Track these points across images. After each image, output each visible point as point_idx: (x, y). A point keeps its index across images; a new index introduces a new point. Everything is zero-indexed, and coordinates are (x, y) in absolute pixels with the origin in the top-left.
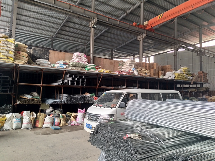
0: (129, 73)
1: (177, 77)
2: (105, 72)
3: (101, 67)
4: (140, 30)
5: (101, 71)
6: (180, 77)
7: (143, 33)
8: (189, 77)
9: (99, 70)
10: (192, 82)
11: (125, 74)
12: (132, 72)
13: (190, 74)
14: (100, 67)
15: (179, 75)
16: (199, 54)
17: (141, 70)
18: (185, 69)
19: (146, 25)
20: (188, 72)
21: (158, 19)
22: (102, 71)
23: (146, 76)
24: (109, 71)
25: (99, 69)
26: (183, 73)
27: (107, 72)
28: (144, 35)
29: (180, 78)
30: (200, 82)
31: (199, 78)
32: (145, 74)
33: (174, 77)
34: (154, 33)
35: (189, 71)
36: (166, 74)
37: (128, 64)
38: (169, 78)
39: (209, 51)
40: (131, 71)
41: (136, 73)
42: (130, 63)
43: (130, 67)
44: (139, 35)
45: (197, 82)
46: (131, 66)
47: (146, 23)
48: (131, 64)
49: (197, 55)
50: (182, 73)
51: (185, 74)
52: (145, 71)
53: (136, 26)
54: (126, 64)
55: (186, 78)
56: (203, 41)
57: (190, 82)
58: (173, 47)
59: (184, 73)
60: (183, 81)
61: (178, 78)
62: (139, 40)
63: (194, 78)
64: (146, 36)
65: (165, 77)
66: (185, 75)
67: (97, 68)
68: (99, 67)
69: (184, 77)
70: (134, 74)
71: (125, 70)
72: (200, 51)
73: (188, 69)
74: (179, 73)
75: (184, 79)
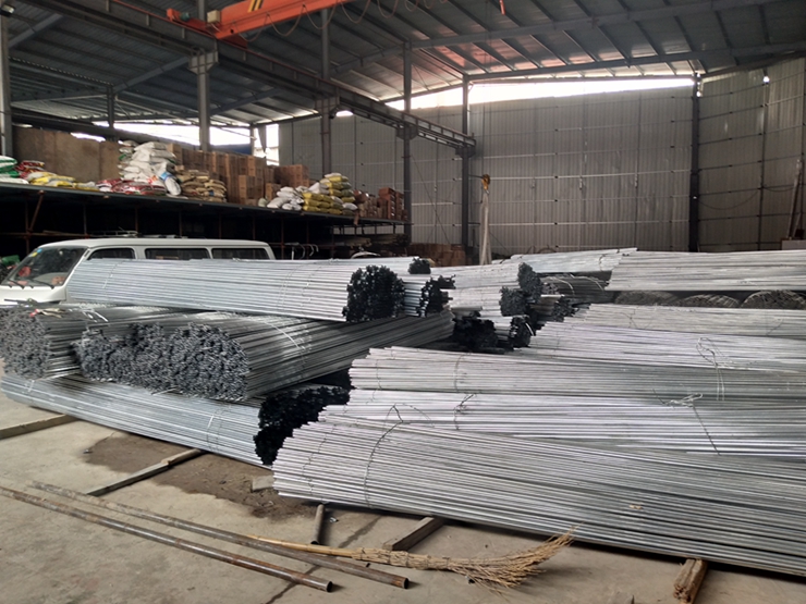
0: (148, 187)
1: (310, 204)
2: (55, 184)
3: (42, 164)
4: (194, 38)
5: (42, 179)
6: (318, 203)
7: (208, 50)
8: (344, 206)
9: (34, 175)
10: (357, 218)
11: (132, 189)
12: (160, 184)
13: (349, 195)
14: (39, 165)
15: (314, 197)
16: (401, 133)
17: (192, 180)
18: (334, 179)
19: (214, 23)
20: (341, 190)
21: (250, 10)
22: (46, 180)
23: (211, 199)
24: (71, 179)
25: (35, 170)
26: (327, 192)
27: (61, 183)
28: (212, 58)
29: (318, 207)
30: (383, 217)
31: (378, 206)
32: (206, 193)
33: (302, 204)
34: (247, 53)
35: (347, 187)
36: (278, 193)
37: (147, 159)
38: (286, 207)
39: (430, 124)
40: (155, 183)
41: (174, 190)
42: (151, 156)
43: (154, 167)
44: (195, 54)
45: (372, 220)
46: (154, 163)
47: (212, 16)
48: (155, 160)
49: (398, 135)
50: (324, 191)
51: (335, 194)
52: (206, 185)
53: (179, 22)
54: (139, 158)
55: (335, 207)
56: (413, 92)
57: (350, 218)
58: (319, 102)
59: (331, 191)
60: (327, 215)
61: (313, 208)
62: (195, 70)
63: (362, 206)
64: (217, 60)
65: (273, 205)
66: (333, 198)
67: (27, 167)
68: (34, 164)
69: (332, 204)
70: (168, 192)
71: (137, 176)
72: (406, 124)
73: (344, 180)
74: (317, 192)
75: (330, 210)
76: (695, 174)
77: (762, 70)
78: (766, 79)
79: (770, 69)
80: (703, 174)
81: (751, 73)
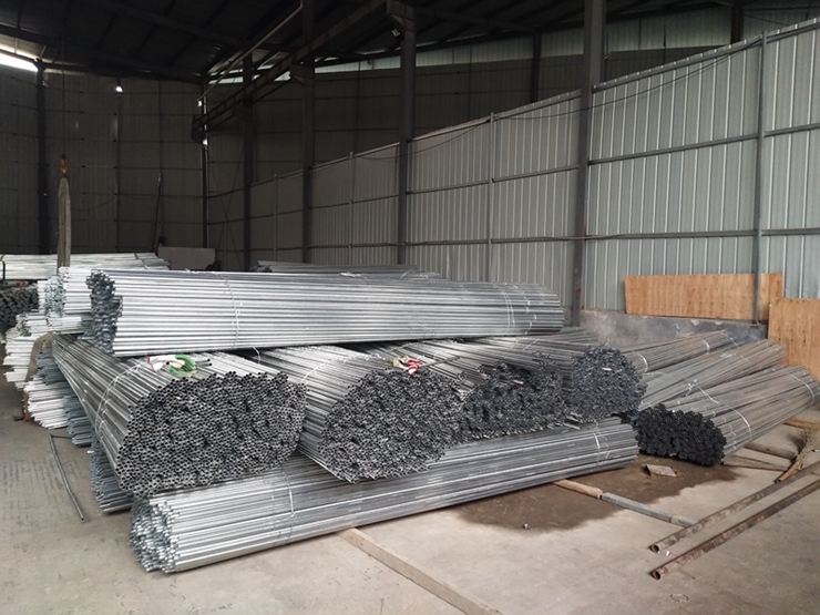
77: (113, 78)
78: (119, 89)
79: (122, 80)
80: (52, 170)
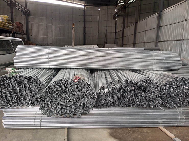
6: (3, 25)
8: (10, 27)
10: (13, 31)
13: (11, 23)
15: (1, 23)
18: (5, 17)
20: (8, 21)
39: (19, 4)
45: (16, 32)
50: (3, 21)
57: (11, 31)
59: (6, 21)
61: (1, 27)
66: (7, 23)
69: (6, 26)
72: (11, 2)
73: (9, 18)
74: (1, 21)
75: (6, 28)
76: (85, 28)
77: (98, 7)
78: (99, 9)
79: (100, 7)
80: (86, 28)
81: (96, 7)
